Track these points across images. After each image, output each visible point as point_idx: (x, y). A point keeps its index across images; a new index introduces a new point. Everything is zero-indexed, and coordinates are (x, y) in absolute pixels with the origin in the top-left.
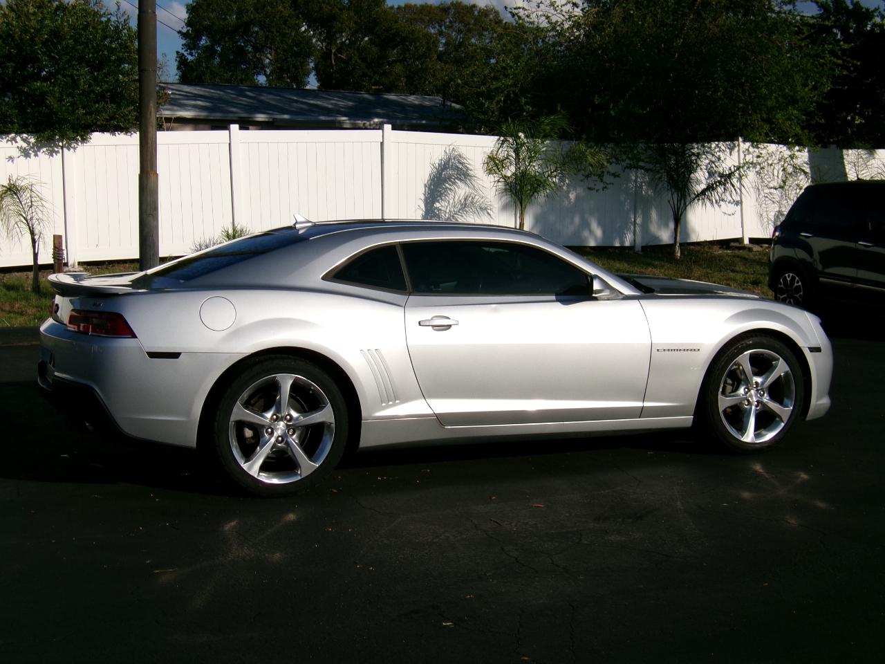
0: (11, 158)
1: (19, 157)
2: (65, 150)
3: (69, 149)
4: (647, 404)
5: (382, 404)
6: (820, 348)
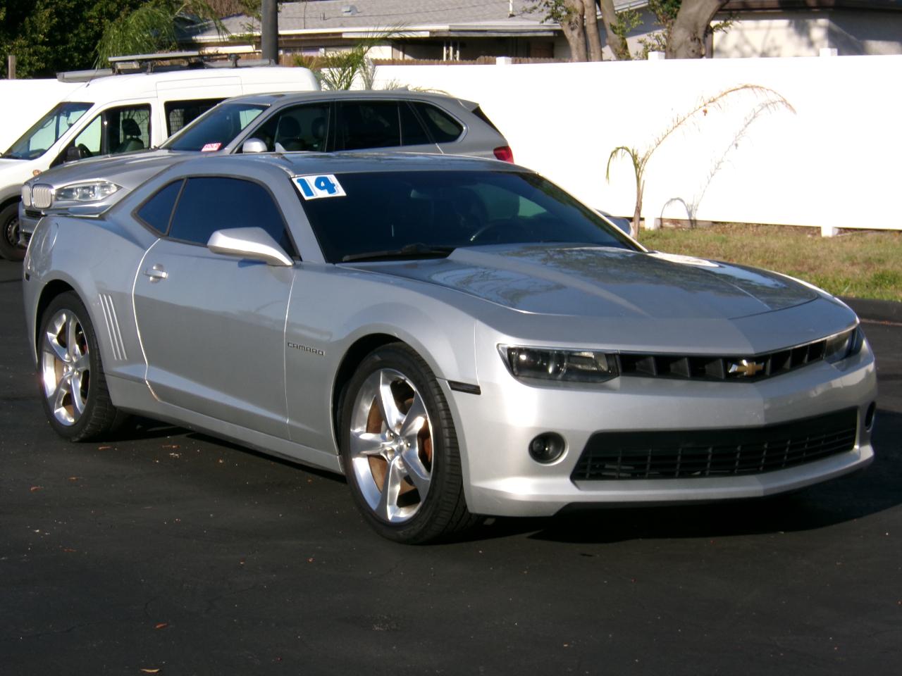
4: (290, 422)
5: (115, 358)
6: (478, 388)
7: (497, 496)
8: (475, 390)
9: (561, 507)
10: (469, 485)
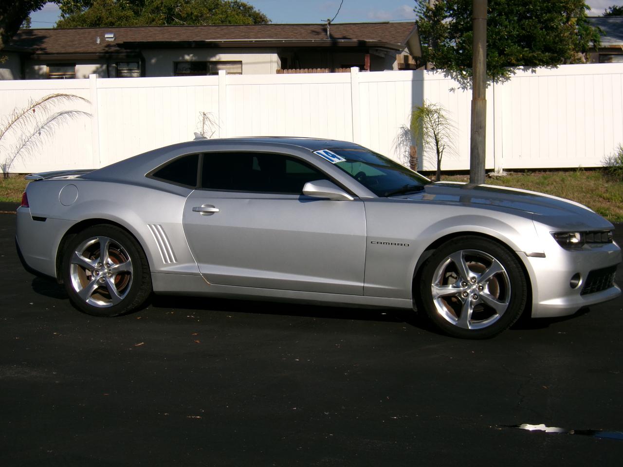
0: (452, 89)
1: (459, 88)
2: (495, 83)
3: (497, 82)
4: (366, 285)
5: (164, 263)
6: (544, 254)
7: (546, 307)
8: (542, 255)
9: (579, 309)
10: (538, 304)
